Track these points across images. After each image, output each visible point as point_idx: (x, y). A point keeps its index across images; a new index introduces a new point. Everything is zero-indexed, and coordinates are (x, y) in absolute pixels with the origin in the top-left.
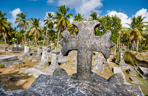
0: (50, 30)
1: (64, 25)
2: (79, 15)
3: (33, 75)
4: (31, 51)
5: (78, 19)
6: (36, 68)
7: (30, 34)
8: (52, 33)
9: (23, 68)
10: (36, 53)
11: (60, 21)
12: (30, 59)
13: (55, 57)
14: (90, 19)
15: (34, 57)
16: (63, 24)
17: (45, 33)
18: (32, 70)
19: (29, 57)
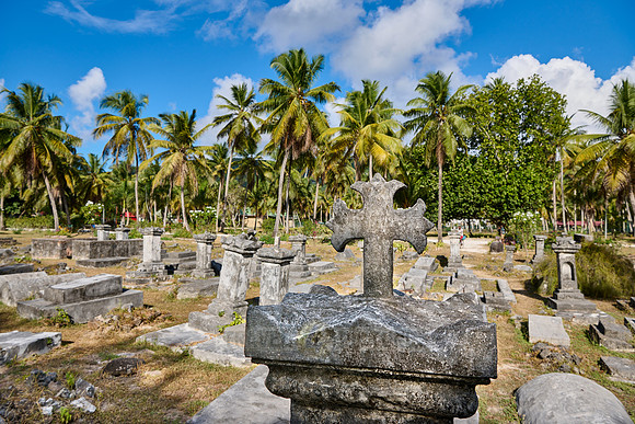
0: (244, 158)
3: (192, 351)
4: (167, 256)
6: (198, 324)
7: (157, 181)
8: (250, 171)
11: (285, 119)
12: (169, 290)
13: (275, 275)
14: (419, 102)
16: (299, 131)
17: (222, 172)
18: (182, 332)
19: (160, 280)
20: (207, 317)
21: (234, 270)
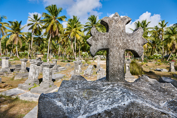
0: (37, 37)
1: (56, 31)
2: (74, 18)
3: (19, 97)
4: (11, 66)
5: (73, 23)
6: (21, 88)
7: (8, 43)
8: (39, 41)
9: (3, 90)
10: (20, 68)
11: (50, 26)
12: (12, 77)
13: (48, 71)
14: (89, 23)
15: (17, 74)
16: (54, 29)
17: (30, 41)
18: (15, 91)
19: (8, 74)
20: (24, 85)
21: (34, 70)
